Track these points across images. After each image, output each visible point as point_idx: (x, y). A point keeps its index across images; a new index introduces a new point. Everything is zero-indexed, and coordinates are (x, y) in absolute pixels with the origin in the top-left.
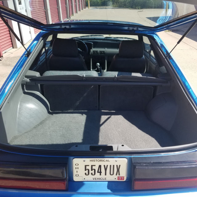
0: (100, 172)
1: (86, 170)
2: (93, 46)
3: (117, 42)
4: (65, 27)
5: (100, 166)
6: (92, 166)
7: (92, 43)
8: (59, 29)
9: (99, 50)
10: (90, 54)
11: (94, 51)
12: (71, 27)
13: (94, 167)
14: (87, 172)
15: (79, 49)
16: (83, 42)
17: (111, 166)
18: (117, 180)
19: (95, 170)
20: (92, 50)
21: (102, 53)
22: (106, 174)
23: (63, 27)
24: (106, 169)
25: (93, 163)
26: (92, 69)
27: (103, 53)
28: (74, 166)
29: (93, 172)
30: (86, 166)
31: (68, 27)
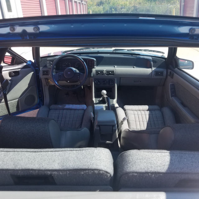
2: (95, 63)
3: (132, 56)
4: (24, 31)
7: (95, 59)
8: (8, 35)
9: (105, 68)
10: (92, 75)
11: (97, 71)
12: (39, 29)
15: (74, 69)
16: (80, 57)
20: (94, 70)
21: (110, 74)
23: (19, 29)
26: (95, 97)
27: (112, 74)
31: (30, 29)
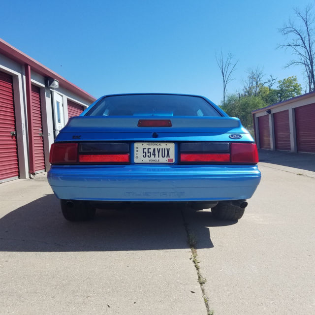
0: (155, 155)
1: (143, 153)
5: (154, 149)
6: (148, 149)
13: (150, 150)
14: (144, 154)
17: (162, 149)
18: (167, 162)
19: (150, 153)
22: (159, 157)
24: (159, 152)
25: (149, 147)
28: (135, 149)
29: (149, 154)
30: (144, 149)
